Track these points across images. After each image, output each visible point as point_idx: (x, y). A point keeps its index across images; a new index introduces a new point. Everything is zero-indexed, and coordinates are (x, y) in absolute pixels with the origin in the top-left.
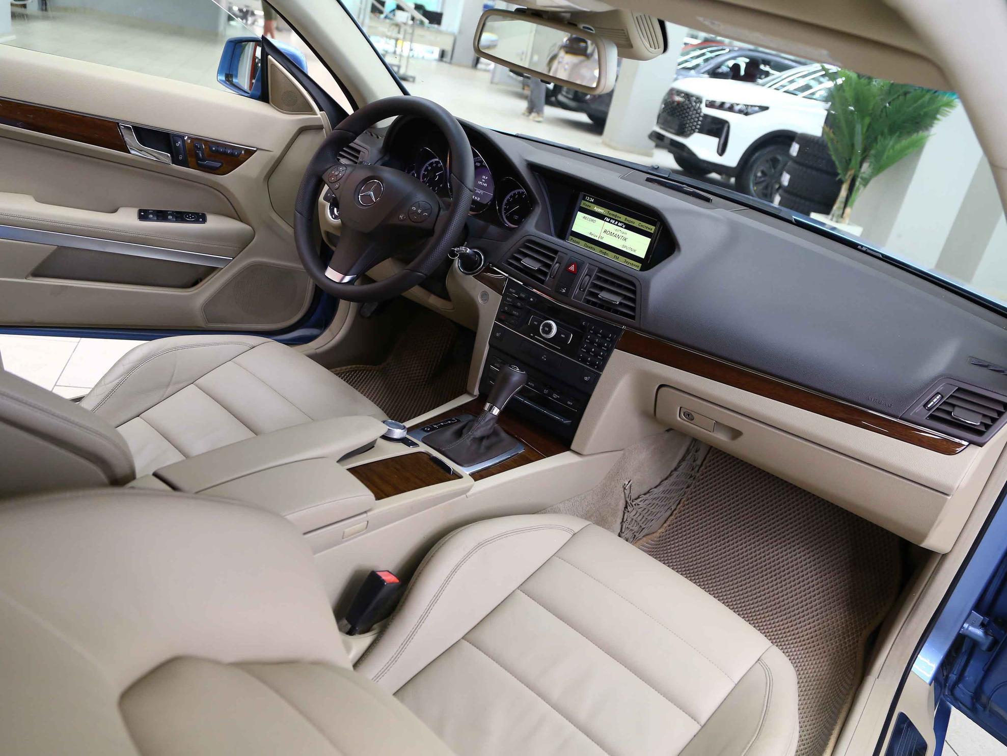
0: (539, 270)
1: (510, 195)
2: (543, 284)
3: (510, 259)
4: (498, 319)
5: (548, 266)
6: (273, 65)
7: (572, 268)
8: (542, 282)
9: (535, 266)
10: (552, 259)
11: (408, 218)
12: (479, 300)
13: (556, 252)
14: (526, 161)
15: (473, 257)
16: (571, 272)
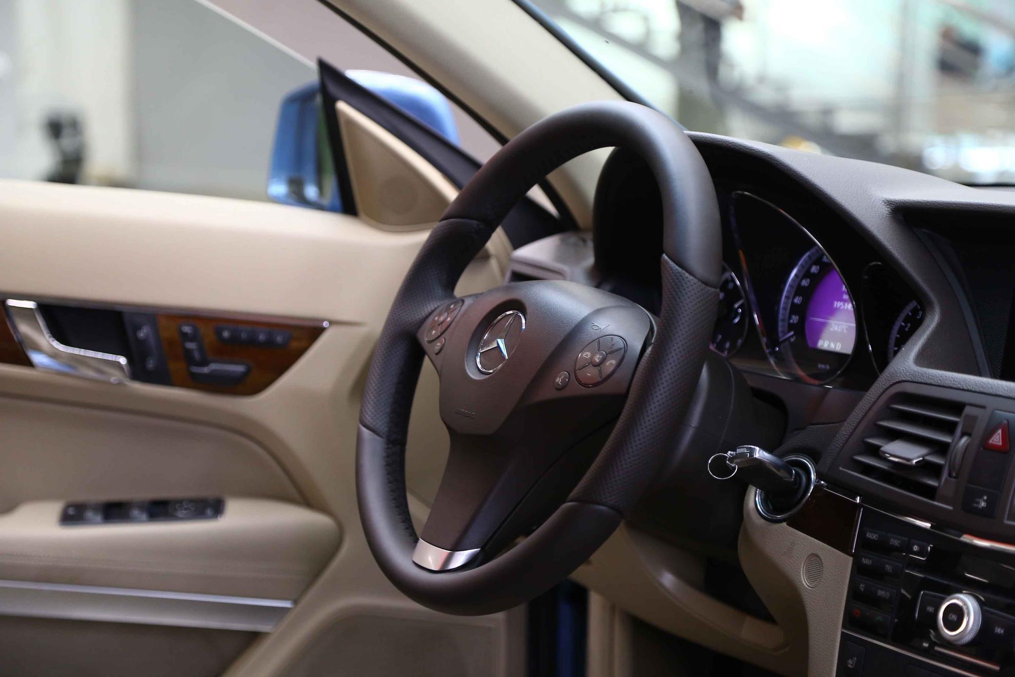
0: (925, 466)
1: (903, 316)
2: (933, 498)
3: (860, 454)
4: (850, 621)
5: (941, 449)
6: (351, 123)
7: (997, 439)
8: (931, 492)
9: (913, 454)
10: (949, 428)
11: (573, 377)
12: (804, 581)
13: (957, 407)
14: (889, 203)
15: (782, 474)
16: (994, 449)
